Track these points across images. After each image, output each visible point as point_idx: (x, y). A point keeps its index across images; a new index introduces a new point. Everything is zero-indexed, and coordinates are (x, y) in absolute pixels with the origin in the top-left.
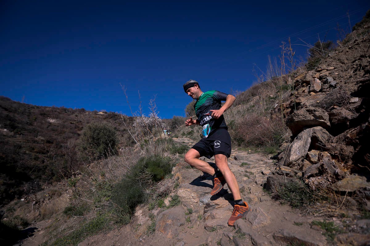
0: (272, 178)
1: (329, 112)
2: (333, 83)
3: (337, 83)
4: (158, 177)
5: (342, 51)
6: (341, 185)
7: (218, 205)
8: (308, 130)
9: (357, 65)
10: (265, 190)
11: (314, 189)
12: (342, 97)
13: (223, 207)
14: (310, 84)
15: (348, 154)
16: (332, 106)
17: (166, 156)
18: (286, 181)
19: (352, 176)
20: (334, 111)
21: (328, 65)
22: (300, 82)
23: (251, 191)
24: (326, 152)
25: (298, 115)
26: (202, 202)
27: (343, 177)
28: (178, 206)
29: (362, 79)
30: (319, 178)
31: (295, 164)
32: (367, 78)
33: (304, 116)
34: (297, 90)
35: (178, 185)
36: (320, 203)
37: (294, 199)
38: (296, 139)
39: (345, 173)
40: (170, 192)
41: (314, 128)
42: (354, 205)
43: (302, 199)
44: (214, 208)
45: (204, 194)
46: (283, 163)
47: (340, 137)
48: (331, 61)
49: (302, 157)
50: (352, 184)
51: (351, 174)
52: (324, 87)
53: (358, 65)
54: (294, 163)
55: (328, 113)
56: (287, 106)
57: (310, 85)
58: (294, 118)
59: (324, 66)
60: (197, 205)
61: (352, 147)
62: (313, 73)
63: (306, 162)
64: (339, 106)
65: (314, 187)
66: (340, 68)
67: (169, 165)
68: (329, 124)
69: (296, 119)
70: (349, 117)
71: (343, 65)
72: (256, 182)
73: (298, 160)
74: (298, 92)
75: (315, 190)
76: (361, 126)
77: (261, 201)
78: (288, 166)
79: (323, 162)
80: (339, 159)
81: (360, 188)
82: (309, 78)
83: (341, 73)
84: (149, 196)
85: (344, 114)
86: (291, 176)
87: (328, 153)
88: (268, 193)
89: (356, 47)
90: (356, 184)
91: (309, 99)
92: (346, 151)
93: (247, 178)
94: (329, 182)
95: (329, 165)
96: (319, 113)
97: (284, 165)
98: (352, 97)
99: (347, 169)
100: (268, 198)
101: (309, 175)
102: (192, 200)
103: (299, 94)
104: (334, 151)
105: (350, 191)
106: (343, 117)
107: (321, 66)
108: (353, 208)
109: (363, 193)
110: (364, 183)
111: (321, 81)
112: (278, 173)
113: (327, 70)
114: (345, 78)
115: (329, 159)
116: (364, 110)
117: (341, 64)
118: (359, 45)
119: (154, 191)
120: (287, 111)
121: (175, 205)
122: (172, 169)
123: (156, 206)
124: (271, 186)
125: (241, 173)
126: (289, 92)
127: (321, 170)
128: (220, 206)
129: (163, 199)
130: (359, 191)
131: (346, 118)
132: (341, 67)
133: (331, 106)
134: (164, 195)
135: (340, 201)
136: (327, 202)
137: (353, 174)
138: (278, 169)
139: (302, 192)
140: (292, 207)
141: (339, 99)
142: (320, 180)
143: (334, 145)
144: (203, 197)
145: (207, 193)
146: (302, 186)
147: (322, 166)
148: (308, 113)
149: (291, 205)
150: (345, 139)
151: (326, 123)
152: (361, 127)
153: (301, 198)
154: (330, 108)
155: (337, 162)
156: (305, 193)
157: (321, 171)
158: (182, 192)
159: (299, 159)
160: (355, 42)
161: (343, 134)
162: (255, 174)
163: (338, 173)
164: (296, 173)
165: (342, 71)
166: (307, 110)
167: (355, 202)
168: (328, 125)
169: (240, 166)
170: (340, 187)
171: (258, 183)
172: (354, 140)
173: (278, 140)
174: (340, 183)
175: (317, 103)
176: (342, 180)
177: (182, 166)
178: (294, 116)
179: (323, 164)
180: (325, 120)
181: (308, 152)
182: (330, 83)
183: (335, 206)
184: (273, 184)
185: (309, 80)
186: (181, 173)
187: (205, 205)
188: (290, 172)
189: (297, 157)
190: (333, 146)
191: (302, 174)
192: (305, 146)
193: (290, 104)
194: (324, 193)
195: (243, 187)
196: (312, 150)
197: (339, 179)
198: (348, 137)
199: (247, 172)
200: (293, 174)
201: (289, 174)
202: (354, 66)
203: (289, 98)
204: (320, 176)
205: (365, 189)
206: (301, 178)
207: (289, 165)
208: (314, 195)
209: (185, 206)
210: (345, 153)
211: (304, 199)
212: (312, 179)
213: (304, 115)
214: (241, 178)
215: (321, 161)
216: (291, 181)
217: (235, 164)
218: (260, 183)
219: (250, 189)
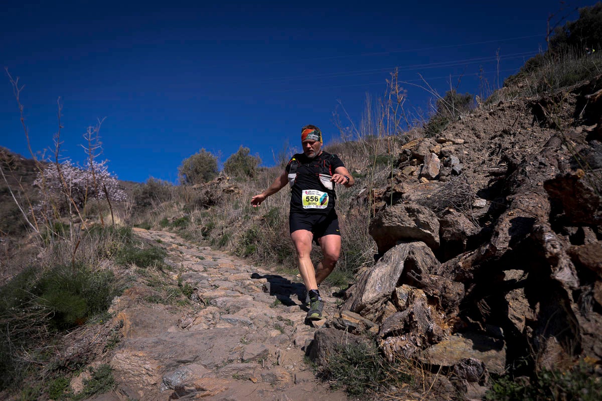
0: (323, 334)
1: (441, 218)
2: (458, 168)
3: (463, 169)
4: (69, 319)
5: (480, 116)
6: (434, 354)
7: (203, 390)
8: (402, 245)
9: (495, 144)
10: (308, 358)
11: (391, 359)
12: (464, 194)
13: (213, 395)
14: (423, 162)
15: (454, 296)
16: (447, 209)
17: (103, 268)
18: (347, 342)
19: (454, 337)
20: (449, 218)
21: (456, 135)
22: (408, 155)
23: (279, 360)
24: (421, 291)
25: (390, 215)
26: (168, 383)
27: (439, 339)
28: (105, 395)
29: (496, 169)
30: (403, 338)
31: (370, 309)
32: (502, 169)
33: (400, 219)
34: (401, 168)
35: (117, 342)
36: (396, 387)
37: (354, 377)
38: (381, 260)
39: (444, 331)
40: (94, 359)
41: (413, 243)
42: (448, 392)
43: (368, 380)
44: (193, 396)
45: (176, 363)
46: (351, 306)
47: (449, 265)
48: (461, 128)
49: (385, 296)
50: (451, 352)
51: (453, 334)
52: (443, 172)
53: (497, 146)
54: (369, 306)
55: (439, 219)
56: (381, 196)
57: (423, 164)
58: (384, 220)
59: (450, 135)
60: (155, 391)
61: (463, 285)
62: (431, 143)
63: (391, 307)
64: (458, 211)
65: (391, 355)
66: (473, 144)
67: (106, 290)
68: (437, 239)
69: (386, 223)
70: (468, 230)
71: (478, 140)
72: (294, 342)
73: (376, 302)
74: (403, 173)
75: (393, 361)
76: (480, 250)
77: (295, 383)
78: (358, 312)
79: (413, 308)
80: (439, 306)
81: (462, 360)
82: (423, 151)
83: (472, 152)
84: (29, 369)
85: (462, 225)
86: (358, 333)
87: (424, 292)
88: (313, 366)
89: (500, 113)
90: (457, 352)
91: (416, 189)
92: (451, 292)
93: (278, 332)
94: (417, 346)
95: (422, 314)
96: (424, 216)
97: (351, 311)
98: (477, 197)
99: (449, 325)
100: (310, 376)
101: (387, 332)
102: (144, 378)
103: (403, 177)
104: (433, 290)
105: (446, 365)
106: (459, 230)
107: (445, 134)
108: (445, 397)
109: (465, 370)
110: (469, 351)
111: (441, 161)
112: (335, 325)
113: (454, 143)
114: (476, 162)
115: (423, 305)
116: (490, 223)
117: (476, 138)
118: (505, 111)
119: (46, 356)
120: (378, 206)
121: (96, 392)
122: (111, 301)
123: (42, 397)
124: (319, 350)
125: (269, 320)
126: (388, 169)
127: (408, 324)
128: (205, 393)
129: (67, 376)
130: (459, 365)
131: (464, 233)
132: (474, 142)
133: (445, 208)
134: (72, 367)
135: (429, 383)
136: (408, 385)
137: (455, 334)
138: (338, 317)
139: (371, 365)
140: (348, 396)
141: (459, 197)
142: (403, 342)
143: (434, 278)
144: (172, 373)
145: (184, 362)
146: (373, 353)
147: (411, 315)
148: (408, 214)
149: (347, 391)
150: (455, 269)
151: (432, 238)
152: (479, 252)
153: (367, 377)
154: (443, 212)
155: (434, 311)
156: (375, 367)
157: (408, 326)
158: (121, 359)
159: (379, 299)
160: (499, 105)
161: (453, 259)
162: (296, 325)
163: (432, 330)
164: (368, 327)
165: (474, 149)
166: (407, 208)
167: (451, 385)
168: (435, 242)
169: (271, 307)
170: (432, 357)
171: (298, 343)
172: (466, 272)
173: (354, 261)
174: (433, 350)
175: (428, 198)
176: (437, 343)
177: (137, 296)
178: (384, 215)
179: (412, 313)
180: (433, 231)
181: (397, 289)
182: (453, 166)
183: (420, 392)
184: (323, 347)
185: (423, 155)
186: (132, 311)
187: (173, 391)
188: (358, 324)
189: (375, 295)
190: (432, 281)
191: (378, 330)
192: (393, 276)
193: (385, 193)
194: (405, 368)
195: (266, 351)
196: (404, 285)
197: (432, 343)
198: (459, 266)
199: (282, 320)
200: (361, 328)
201: (354, 328)
202: (493, 146)
203: (386, 182)
204: (404, 334)
205: (468, 362)
206: (375, 338)
207: (360, 309)
208: (388, 370)
209: (124, 393)
210: (449, 295)
211: (372, 378)
212: (391, 340)
213: (400, 217)
214: (266, 332)
215: (410, 305)
216: (356, 342)
217: (262, 301)
218: (301, 343)
219: (279, 356)
